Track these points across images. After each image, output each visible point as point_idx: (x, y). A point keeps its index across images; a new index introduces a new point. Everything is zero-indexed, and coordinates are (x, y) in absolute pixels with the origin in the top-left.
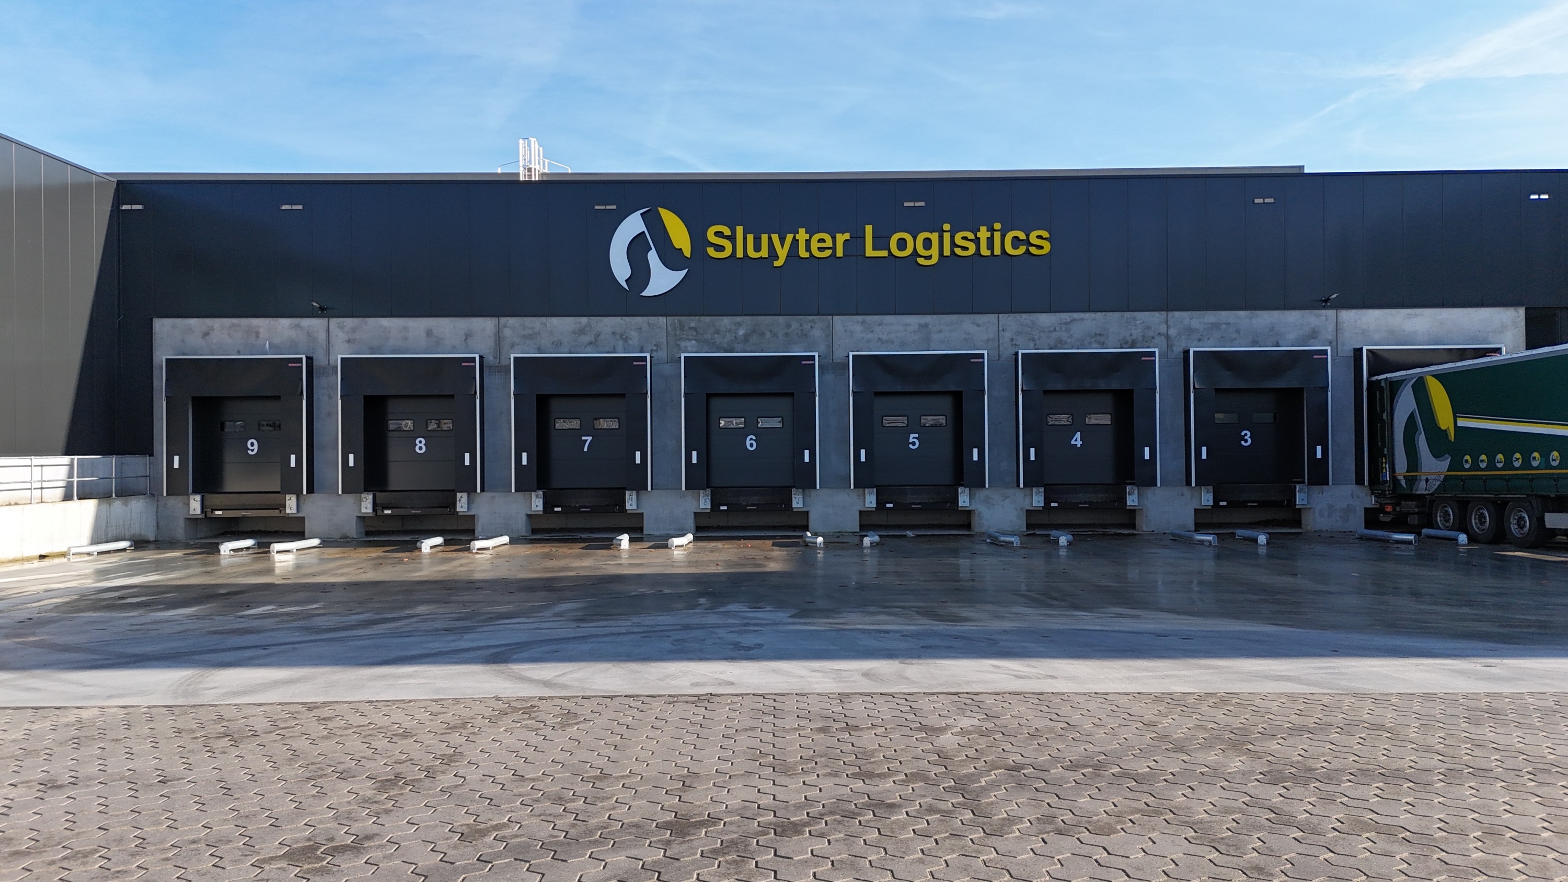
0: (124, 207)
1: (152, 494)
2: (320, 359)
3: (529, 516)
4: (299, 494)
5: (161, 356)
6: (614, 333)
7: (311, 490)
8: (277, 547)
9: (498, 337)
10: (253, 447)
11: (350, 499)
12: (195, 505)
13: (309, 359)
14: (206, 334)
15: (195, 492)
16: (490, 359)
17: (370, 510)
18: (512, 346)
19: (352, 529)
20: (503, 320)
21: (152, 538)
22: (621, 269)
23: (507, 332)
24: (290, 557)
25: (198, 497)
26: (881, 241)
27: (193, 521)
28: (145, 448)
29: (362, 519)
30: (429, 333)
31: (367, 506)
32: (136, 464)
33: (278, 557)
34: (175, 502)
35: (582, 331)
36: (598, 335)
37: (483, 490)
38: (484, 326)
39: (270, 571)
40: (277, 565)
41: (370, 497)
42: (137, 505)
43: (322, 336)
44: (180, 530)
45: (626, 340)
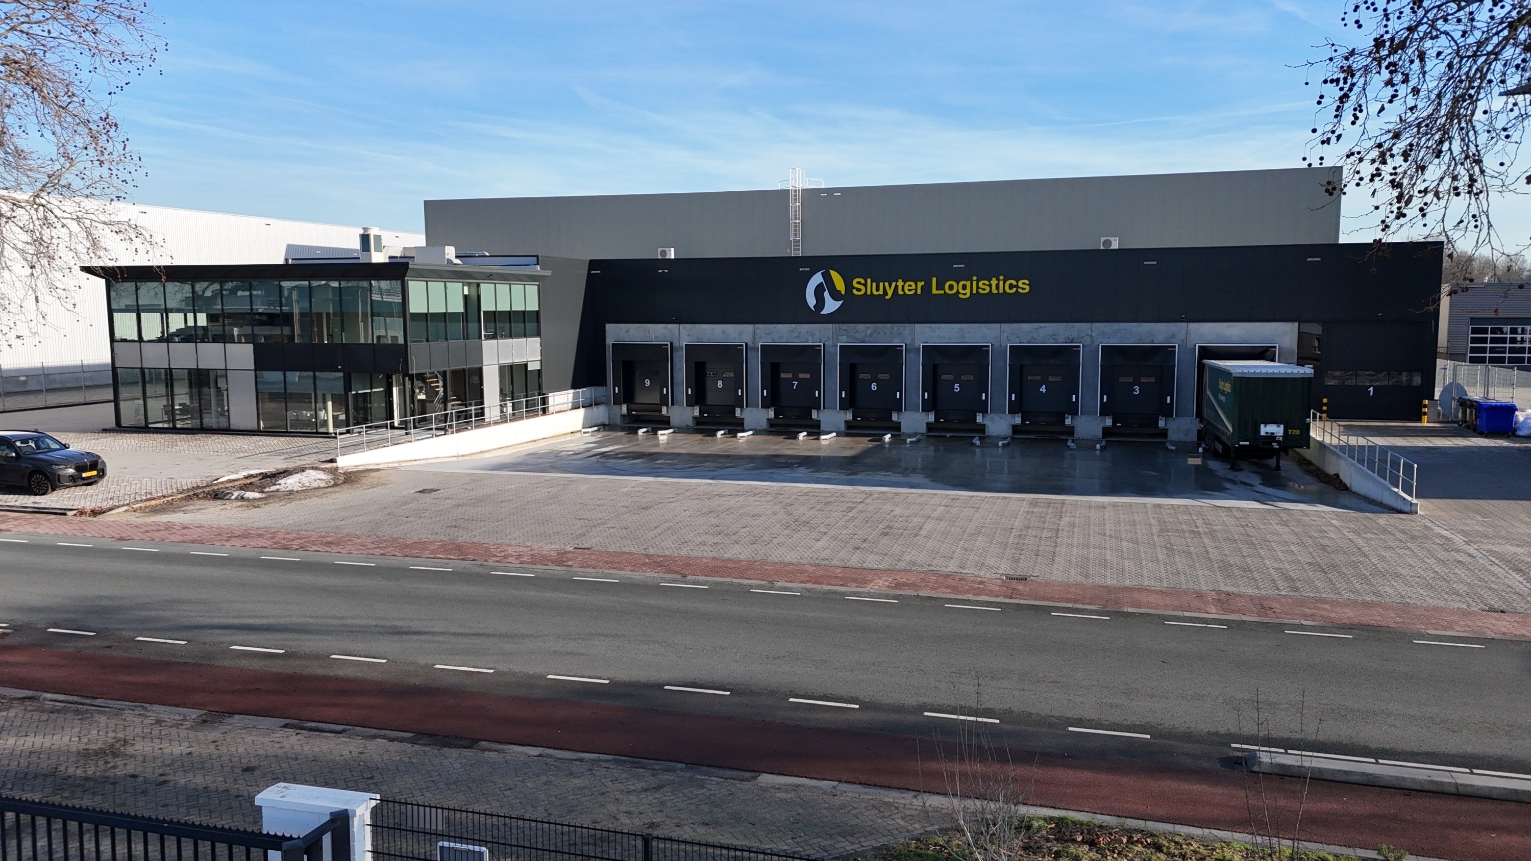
0: (592, 272)
1: (607, 403)
2: (676, 344)
3: (768, 420)
4: (667, 406)
5: (610, 341)
6: (807, 332)
7: (672, 404)
8: (660, 432)
9: (754, 334)
10: (648, 383)
11: (689, 408)
12: (624, 409)
13: (671, 344)
14: (628, 331)
15: (624, 403)
16: (750, 344)
17: (698, 414)
18: (761, 338)
19: (690, 422)
20: (756, 325)
21: (607, 423)
22: (811, 301)
23: (758, 331)
24: (665, 437)
25: (625, 406)
26: (940, 286)
27: (623, 416)
28: (602, 382)
29: (694, 418)
30: (723, 332)
31: (696, 412)
32: (600, 390)
33: (661, 438)
34: (616, 407)
35: (792, 331)
36: (800, 333)
37: (747, 406)
38: (748, 328)
39: (657, 445)
40: (661, 442)
41: (698, 408)
42: (602, 408)
43: (677, 332)
44: (618, 420)
45: (813, 335)
